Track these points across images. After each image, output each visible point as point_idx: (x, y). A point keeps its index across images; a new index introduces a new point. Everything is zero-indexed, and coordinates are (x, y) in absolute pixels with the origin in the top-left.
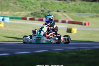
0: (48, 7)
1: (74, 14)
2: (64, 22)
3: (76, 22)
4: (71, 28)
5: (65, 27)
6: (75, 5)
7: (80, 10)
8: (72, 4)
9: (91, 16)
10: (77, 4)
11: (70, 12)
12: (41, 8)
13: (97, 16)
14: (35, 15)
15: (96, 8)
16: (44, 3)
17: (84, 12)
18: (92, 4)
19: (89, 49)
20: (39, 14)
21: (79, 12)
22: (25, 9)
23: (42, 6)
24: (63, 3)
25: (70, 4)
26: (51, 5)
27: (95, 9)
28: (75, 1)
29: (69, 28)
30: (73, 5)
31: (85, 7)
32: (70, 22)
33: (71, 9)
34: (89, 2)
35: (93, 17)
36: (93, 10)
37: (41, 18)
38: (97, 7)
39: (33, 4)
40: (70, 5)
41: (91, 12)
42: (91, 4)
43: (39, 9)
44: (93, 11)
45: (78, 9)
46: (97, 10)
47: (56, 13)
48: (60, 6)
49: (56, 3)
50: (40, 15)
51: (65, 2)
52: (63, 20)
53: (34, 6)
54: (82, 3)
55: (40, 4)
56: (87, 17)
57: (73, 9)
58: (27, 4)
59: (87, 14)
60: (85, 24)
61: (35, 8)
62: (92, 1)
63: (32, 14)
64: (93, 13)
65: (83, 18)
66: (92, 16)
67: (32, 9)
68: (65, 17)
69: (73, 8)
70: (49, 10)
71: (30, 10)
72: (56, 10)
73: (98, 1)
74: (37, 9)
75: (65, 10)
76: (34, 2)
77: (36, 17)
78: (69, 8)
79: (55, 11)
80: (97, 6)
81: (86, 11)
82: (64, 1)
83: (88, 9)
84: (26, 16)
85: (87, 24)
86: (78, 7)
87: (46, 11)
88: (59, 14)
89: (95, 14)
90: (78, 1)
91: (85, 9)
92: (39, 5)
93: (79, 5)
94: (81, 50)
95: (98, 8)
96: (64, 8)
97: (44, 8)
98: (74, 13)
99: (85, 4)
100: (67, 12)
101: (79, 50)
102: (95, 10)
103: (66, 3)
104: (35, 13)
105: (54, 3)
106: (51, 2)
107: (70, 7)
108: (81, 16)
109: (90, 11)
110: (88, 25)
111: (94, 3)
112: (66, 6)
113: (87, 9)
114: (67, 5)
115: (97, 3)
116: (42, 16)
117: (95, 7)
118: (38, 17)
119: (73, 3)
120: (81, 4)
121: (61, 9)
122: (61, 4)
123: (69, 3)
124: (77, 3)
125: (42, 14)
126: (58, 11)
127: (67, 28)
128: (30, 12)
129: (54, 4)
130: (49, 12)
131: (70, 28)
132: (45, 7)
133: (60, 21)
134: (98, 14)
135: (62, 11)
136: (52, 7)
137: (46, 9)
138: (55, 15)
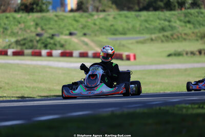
0: (50, 26)
1: (104, 39)
2: (83, 55)
6: (106, 20)
7: (116, 30)
8: (98, 17)
9: (139, 40)
10: (110, 18)
11: (96, 35)
12: (36, 28)
13: (152, 40)
14: (24, 44)
15: (149, 22)
16: (42, 18)
17: (125, 34)
18: (140, 16)
20: (31, 41)
21: (114, 34)
22: (3, 32)
23: (37, 25)
24: (81, 17)
25: (96, 17)
26: (56, 21)
27: (148, 26)
28: (104, 11)
30: (101, 19)
31: (127, 22)
32: (97, 56)
33: (97, 28)
34: (133, 11)
35: (143, 42)
36: (144, 27)
37: (37, 50)
38: (152, 21)
39: (19, 23)
40: (95, 20)
41: (140, 32)
42: (137, 16)
43: (31, 32)
44: (143, 30)
46: (152, 27)
47: (68, 37)
48: (74, 22)
49: (65, 16)
50: (35, 43)
51: (86, 14)
52: (82, 51)
53: (22, 26)
54: (120, 15)
55: (34, 21)
56: (132, 43)
57: (101, 28)
58: (7, 22)
59: (131, 36)
60: (128, 58)
61: (24, 30)
62: (140, 10)
63: (17, 42)
64: (142, 34)
65: (123, 46)
66: (142, 39)
67: (18, 33)
68: (87, 44)
69: (102, 26)
70: (51, 32)
71: (13, 34)
72: (68, 32)
73: (151, 9)
74: (29, 31)
75: (86, 31)
76: (21, 17)
77: (26, 49)
78: (93, 26)
79: (66, 35)
80: (151, 19)
81: (129, 30)
82: (82, 13)
83: (133, 27)
84: (5, 47)
85: (132, 57)
86: (112, 23)
87: (46, 35)
88: (74, 39)
89: (147, 36)
91: (126, 25)
92: (32, 23)
93: (114, 18)
96: (84, 27)
97: (43, 29)
98: (104, 37)
99: (126, 17)
100: (90, 35)
102: (146, 27)
103: (86, 17)
104: (25, 39)
105: (62, 17)
106: (56, 16)
107: (95, 24)
108: (118, 42)
110: (135, 58)
111: (144, 14)
112: (87, 22)
113: (130, 26)
114: (89, 20)
115: (150, 13)
116: (39, 45)
117: (146, 21)
118: (31, 48)
119: (102, 15)
120: (117, 16)
121: (76, 29)
122: (77, 18)
123: (92, 15)
124: (109, 15)
125: (38, 42)
126: (71, 34)
128: (13, 40)
129: (63, 20)
130: (53, 36)
132: (44, 27)
133: (76, 53)
134: (153, 36)
135: (80, 33)
136: (59, 25)
137: (46, 32)
138: (66, 42)
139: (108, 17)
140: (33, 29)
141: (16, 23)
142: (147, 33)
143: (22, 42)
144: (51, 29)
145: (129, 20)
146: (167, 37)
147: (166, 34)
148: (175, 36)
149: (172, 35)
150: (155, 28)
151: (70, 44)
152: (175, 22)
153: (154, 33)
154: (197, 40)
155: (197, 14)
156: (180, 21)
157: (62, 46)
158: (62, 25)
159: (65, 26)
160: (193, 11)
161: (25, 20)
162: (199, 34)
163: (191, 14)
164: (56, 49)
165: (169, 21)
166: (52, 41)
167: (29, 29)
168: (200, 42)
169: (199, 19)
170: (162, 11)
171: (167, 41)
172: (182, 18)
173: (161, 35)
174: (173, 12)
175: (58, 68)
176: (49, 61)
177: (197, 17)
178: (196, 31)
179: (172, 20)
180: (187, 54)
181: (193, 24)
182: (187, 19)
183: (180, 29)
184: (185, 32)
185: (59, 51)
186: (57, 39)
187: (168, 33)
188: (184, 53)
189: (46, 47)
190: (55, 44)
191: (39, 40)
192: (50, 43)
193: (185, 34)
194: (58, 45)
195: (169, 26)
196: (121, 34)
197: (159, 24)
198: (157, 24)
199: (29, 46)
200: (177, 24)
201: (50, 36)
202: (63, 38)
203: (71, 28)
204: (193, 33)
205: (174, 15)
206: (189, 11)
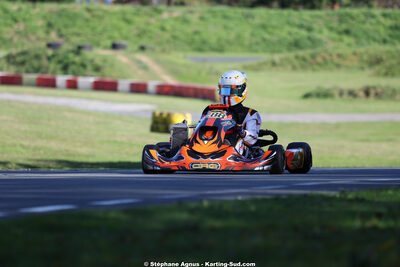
0: (76, 30)
1: (179, 58)
2: (138, 89)
3: (188, 89)
4: (169, 115)
5: (146, 111)
6: (185, 21)
7: (204, 42)
8: (171, 15)
9: (249, 63)
10: (194, 18)
11: (163, 51)
12: (47, 33)
13: (274, 64)
14: (23, 63)
15: (270, 30)
16: (60, 14)
17: (220, 50)
18: (252, 17)
19: (240, 198)
20: (37, 57)
21: (200, 50)
23: (50, 25)
24: (137, 14)
25: (165, 15)
26: (87, 20)
27: (267, 36)
28: (182, 4)
29: (161, 114)
30: (176, 19)
31: (226, 27)
32: (164, 91)
33: (167, 36)
34: (240, 6)
35: (257, 68)
36: (258, 39)
37: (48, 76)
38: (274, 27)
39: (15, 21)
40: (164, 21)
41: (251, 48)
42: (247, 16)
43: (38, 39)
44: (257, 44)
45: (197, 37)
46: (274, 39)
47: (109, 53)
48: (122, 24)
49: (105, 12)
50: (45, 62)
51: (146, 9)
52: (136, 80)
53: (21, 27)
54: (214, 14)
55: (44, 17)
57: (174, 37)
59: (232, 55)
61: (25, 34)
62: (253, 5)
63: (9, 58)
64: (256, 51)
65: (217, 73)
66: (254, 63)
67: (11, 40)
68: (145, 68)
69: (177, 34)
70: (77, 41)
71: (3, 42)
72: (109, 43)
73: (275, 4)
74: (33, 38)
75: (144, 42)
76: (20, 10)
77: (28, 72)
78: (160, 32)
79: (105, 48)
80: (274, 23)
81: (229, 42)
82: (138, 6)
83: (239, 37)
86: (198, 28)
87: (66, 47)
88: (121, 57)
89: (265, 57)
90: (196, 3)
91: (223, 34)
92: (41, 23)
93: (202, 18)
94: (206, 203)
95: (277, 32)
96: (141, 34)
97: (61, 36)
98: (181, 55)
99: (225, 17)
100: (153, 50)
101: (201, 201)
102: (264, 40)
103: (147, 14)
104: (24, 53)
105: (100, 13)
106: (89, 10)
107: (163, 29)
108: (207, 65)
109: (246, 43)
111: (261, 13)
112: (148, 24)
113: (232, 36)
114: (153, 21)
115: (272, 12)
116: (52, 66)
117: (264, 27)
118: (37, 70)
119: (178, 11)
120: (207, 16)
121: (126, 38)
122: (129, 17)
123: (159, 12)
124: (191, 12)
125: (49, 59)
126: (115, 47)
127: (154, 114)
128: (2, 53)
129: (100, 18)
130: (79, 49)
131: (165, 115)
132: (64, 31)
133: (124, 84)
134: (277, 57)
135: (132, 46)
136: (93, 29)
137: (67, 40)
138: (105, 61)
139: (189, 16)
140: (41, 34)
141: (9, 21)
142: (264, 51)
143: (19, 59)
144: (78, 35)
145: (231, 24)
146: (304, 59)
147: (301, 53)
148: (319, 60)
149: (313, 56)
150: (280, 42)
151: (112, 65)
152: (320, 32)
153: (279, 52)
154: (362, 68)
155: (362, 18)
156: (331, 29)
157: (97, 69)
158: (99, 29)
159: (105, 30)
160: (355, 11)
161: (27, 16)
162: (365, 57)
163: (352, 18)
164: (85, 75)
165: (309, 29)
166: (77, 59)
167: (34, 33)
168: (368, 72)
169: (367, 26)
170: (296, 9)
171: (304, 68)
172: (335, 24)
173: (291, 55)
174: (316, 12)
175: (88, 113)
176: (70, 97)
177: (364, 22)
178: (361, 50)
179: (315, 26)
180: (341, 94)
181: (356, 36)
182: (344, 26)
183: (330, 46)
184: (340, 51)
185: (92, 80)
186: (88, 54)
187: (305, 53)
188: (336, 93)
189: (65, 69)
190: (83, 66)
191: (53, 56)
192: (74, 63)
193: (339, 56)
194: (89, 67)
195: (309, 38)
196: (214, 50)
197: (290, 34)
198: (285, 33)
199: (33, 67)
200: (325, 35)
201: (75, 48)
202: (99, 54)
203: (116, 34)
204: (355, 54)
205: (319, 17)
206: (348, 10)
